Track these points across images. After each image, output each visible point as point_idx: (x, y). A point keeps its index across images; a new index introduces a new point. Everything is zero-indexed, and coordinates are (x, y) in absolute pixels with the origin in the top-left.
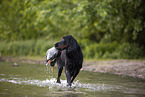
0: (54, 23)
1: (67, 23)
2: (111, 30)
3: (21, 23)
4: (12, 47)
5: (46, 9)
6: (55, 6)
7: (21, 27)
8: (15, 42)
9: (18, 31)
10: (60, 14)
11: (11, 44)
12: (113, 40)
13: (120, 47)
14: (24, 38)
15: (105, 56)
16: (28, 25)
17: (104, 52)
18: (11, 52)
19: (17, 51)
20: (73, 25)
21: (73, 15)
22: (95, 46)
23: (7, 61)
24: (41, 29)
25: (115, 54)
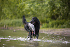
0: (34, 10)
1: (40, 10)
2: (62, 14)
3: (17, 10)
4: (13, 22)
5: (30, 3)
6: (34, 2)
7: (17, 12)
8: (14, 20)
9: (16, 14)
10: (37, 6)
11: (12, 21)
12: (63, 19)
13: (67, 22)
14: (19, 18)
15: (59, 26)
16: (20, 11)
17: (58, 25)
18: (12, 24)
19: (15, 24)
20: (43, 11)
21: (43, 6)
22: (54, 21)
23: (10, 29)
24: (27, 13)
25: (64, 25)
